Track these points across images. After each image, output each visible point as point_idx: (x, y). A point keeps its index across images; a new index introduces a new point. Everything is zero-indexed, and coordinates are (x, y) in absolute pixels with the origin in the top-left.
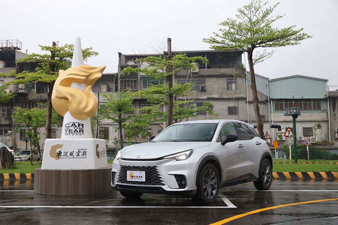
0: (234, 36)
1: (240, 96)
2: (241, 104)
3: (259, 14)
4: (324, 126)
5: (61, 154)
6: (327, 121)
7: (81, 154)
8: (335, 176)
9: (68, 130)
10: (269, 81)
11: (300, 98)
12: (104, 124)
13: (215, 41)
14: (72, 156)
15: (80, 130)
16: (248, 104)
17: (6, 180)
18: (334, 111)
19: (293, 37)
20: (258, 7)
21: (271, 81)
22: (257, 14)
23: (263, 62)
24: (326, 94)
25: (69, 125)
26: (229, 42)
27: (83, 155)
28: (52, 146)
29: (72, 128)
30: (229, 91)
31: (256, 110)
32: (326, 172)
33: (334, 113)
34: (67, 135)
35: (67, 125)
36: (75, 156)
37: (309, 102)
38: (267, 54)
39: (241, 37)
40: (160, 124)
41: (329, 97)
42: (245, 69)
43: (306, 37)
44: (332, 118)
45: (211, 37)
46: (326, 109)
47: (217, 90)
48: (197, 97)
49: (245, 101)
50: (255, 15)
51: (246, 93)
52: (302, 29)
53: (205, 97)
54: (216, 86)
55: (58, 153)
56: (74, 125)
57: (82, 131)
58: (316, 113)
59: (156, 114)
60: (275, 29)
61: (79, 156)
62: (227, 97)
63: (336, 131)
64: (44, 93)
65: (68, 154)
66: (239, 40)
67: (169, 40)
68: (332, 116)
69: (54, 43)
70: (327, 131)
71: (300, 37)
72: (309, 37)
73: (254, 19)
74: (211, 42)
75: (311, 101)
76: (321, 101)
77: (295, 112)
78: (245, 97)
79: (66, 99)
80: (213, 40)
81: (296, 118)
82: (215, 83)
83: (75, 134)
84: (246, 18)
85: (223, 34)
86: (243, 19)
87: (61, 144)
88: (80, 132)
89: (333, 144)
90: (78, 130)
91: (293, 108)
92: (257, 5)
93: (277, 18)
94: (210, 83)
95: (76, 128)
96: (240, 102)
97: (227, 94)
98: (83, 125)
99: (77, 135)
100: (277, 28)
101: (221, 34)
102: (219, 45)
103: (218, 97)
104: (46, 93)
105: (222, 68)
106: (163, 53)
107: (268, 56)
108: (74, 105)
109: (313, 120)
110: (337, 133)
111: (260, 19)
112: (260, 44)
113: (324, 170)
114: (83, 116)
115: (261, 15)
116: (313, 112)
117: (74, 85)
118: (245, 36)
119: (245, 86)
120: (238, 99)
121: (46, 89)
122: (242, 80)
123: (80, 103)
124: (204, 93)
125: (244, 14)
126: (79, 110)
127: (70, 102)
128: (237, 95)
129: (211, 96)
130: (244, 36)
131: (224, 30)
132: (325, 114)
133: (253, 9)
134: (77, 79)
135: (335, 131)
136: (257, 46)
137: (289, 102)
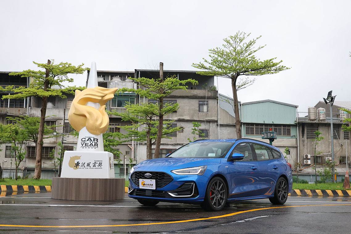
0: (221, 64)
1: (211, 119)
2: (212, 126)
3: (243, 45)
4: (293, 151)
5: (79, 165)
6: (297, 147)
7: (97, 165)
8: (307, 193)
9: (84, 144)
10: (241, 105)
11: (271, 123)
12: (69, 143)
13: (203, 67)
14: (89, 167)
15: (95, 144)
16: (220, 127)
17: (4, 191)
18: (303, 138)
19: (274, 68)
20: (242, 38)
21: (242, 105)
22: (241, 44)
23: (245, 88)
24: (296, 120)
25: (85, 139)
26: (216, 69)
27: (99, 166)
28: (71, 157)
29: (88, 142)
30: (201, 114)
31: (239, 132)
32: (300, 190)
33: (303, 139)
34: (83, 148)
35: (83, 140)
36: (92, 167)
37: (279, 128)
38: (249, 82)
39: (227, 65)
40: (128, 145)
41: (299, 123)
42: (217, 91)
43: (285, 68)
44: (301, 145)
45: (200, 63)
46: (295, 135)
47: (188, 112)
48: (167, 118)
49: (216, 124)
50: (240, 46)
51: (217, 117)
52: (281, 61)
53: (176, 118)
54: (188, 108)
55: (76, 164)
56: (89, 139)
57: (96, 145)
58: (286, 139)
59: (131, 133)
60: (258, 59)
61: (95, 166)
62: (198, 119)
63: (305, 157)
64: (3, 107)
65: (86, 165)
66: (225, 68)
67: (162, 64)
68: (301, 142)
69: (49, 60)
70: (295, 157)
71: (280, 69)
72: (287, 68)
73: (239, 48)
74: (199, 67)
75: (281, 127)
76: (291, 127)
77: (272, 136)
78: (216, 120)
79: (85, 116)
80: (201, 66)
81: (273, 141)
82: (186, 104)
83: (91, 147)
84: (231, 48)
85: (212, 60)
86: (229, 48)
87: (79, 156)
88: (95, 146)
89: (301, 170)
90: (93, 144)
91: (270, 132)
92: (242, 36)
93: (259, 48)
94: (182, 104)
95: (91, 142)
96: (211, 124)
97: (198, 117)
98: (97, 139)
99: (92, 148)
100: (259, 59)
101: (210, 60)
102: (207, 70)
103: (189, 119)
104: (5, 107)
105: (194, 89)
106: (134, 71)
107: (250, 84)
108: (91, 122)
109: (282, 146)
110: (305, 159)
111: (244, 49)
112: (244, 72)
113: (298, 188)
114: (98, 132)
115: (245, 46)
116: (283, 137)
117: (90, 104)
118: (232, 64)
119: (216, 109)
120: (209, 122)
121: (5, 102)
122: (213, 103)
123: (97, 120)
124: (174, 114)
125: (230, 44)
126: (96, 127)
127: (88, 119)
128: (208, 117)
129: (182, 118)
130: (230, 65)
131: (213, 57)
132: (294, 140)
133: (238, 40)
134: (94, 99)
135: (303, 157)
136: (241, 74)
137: (259, 127)
